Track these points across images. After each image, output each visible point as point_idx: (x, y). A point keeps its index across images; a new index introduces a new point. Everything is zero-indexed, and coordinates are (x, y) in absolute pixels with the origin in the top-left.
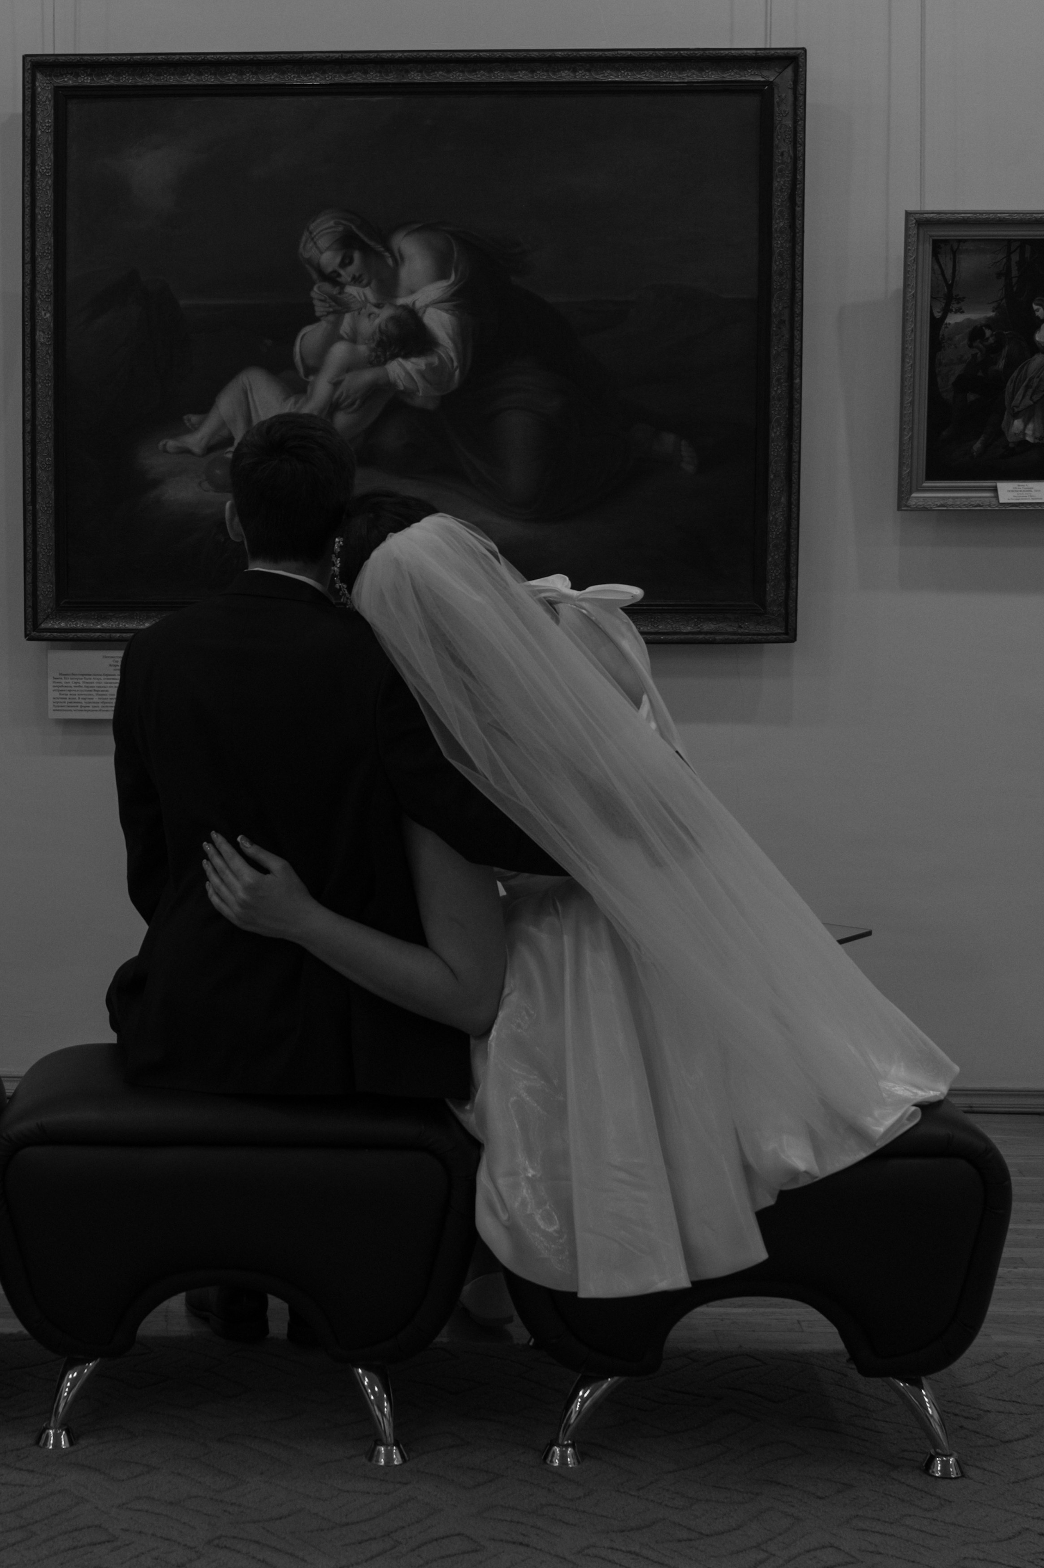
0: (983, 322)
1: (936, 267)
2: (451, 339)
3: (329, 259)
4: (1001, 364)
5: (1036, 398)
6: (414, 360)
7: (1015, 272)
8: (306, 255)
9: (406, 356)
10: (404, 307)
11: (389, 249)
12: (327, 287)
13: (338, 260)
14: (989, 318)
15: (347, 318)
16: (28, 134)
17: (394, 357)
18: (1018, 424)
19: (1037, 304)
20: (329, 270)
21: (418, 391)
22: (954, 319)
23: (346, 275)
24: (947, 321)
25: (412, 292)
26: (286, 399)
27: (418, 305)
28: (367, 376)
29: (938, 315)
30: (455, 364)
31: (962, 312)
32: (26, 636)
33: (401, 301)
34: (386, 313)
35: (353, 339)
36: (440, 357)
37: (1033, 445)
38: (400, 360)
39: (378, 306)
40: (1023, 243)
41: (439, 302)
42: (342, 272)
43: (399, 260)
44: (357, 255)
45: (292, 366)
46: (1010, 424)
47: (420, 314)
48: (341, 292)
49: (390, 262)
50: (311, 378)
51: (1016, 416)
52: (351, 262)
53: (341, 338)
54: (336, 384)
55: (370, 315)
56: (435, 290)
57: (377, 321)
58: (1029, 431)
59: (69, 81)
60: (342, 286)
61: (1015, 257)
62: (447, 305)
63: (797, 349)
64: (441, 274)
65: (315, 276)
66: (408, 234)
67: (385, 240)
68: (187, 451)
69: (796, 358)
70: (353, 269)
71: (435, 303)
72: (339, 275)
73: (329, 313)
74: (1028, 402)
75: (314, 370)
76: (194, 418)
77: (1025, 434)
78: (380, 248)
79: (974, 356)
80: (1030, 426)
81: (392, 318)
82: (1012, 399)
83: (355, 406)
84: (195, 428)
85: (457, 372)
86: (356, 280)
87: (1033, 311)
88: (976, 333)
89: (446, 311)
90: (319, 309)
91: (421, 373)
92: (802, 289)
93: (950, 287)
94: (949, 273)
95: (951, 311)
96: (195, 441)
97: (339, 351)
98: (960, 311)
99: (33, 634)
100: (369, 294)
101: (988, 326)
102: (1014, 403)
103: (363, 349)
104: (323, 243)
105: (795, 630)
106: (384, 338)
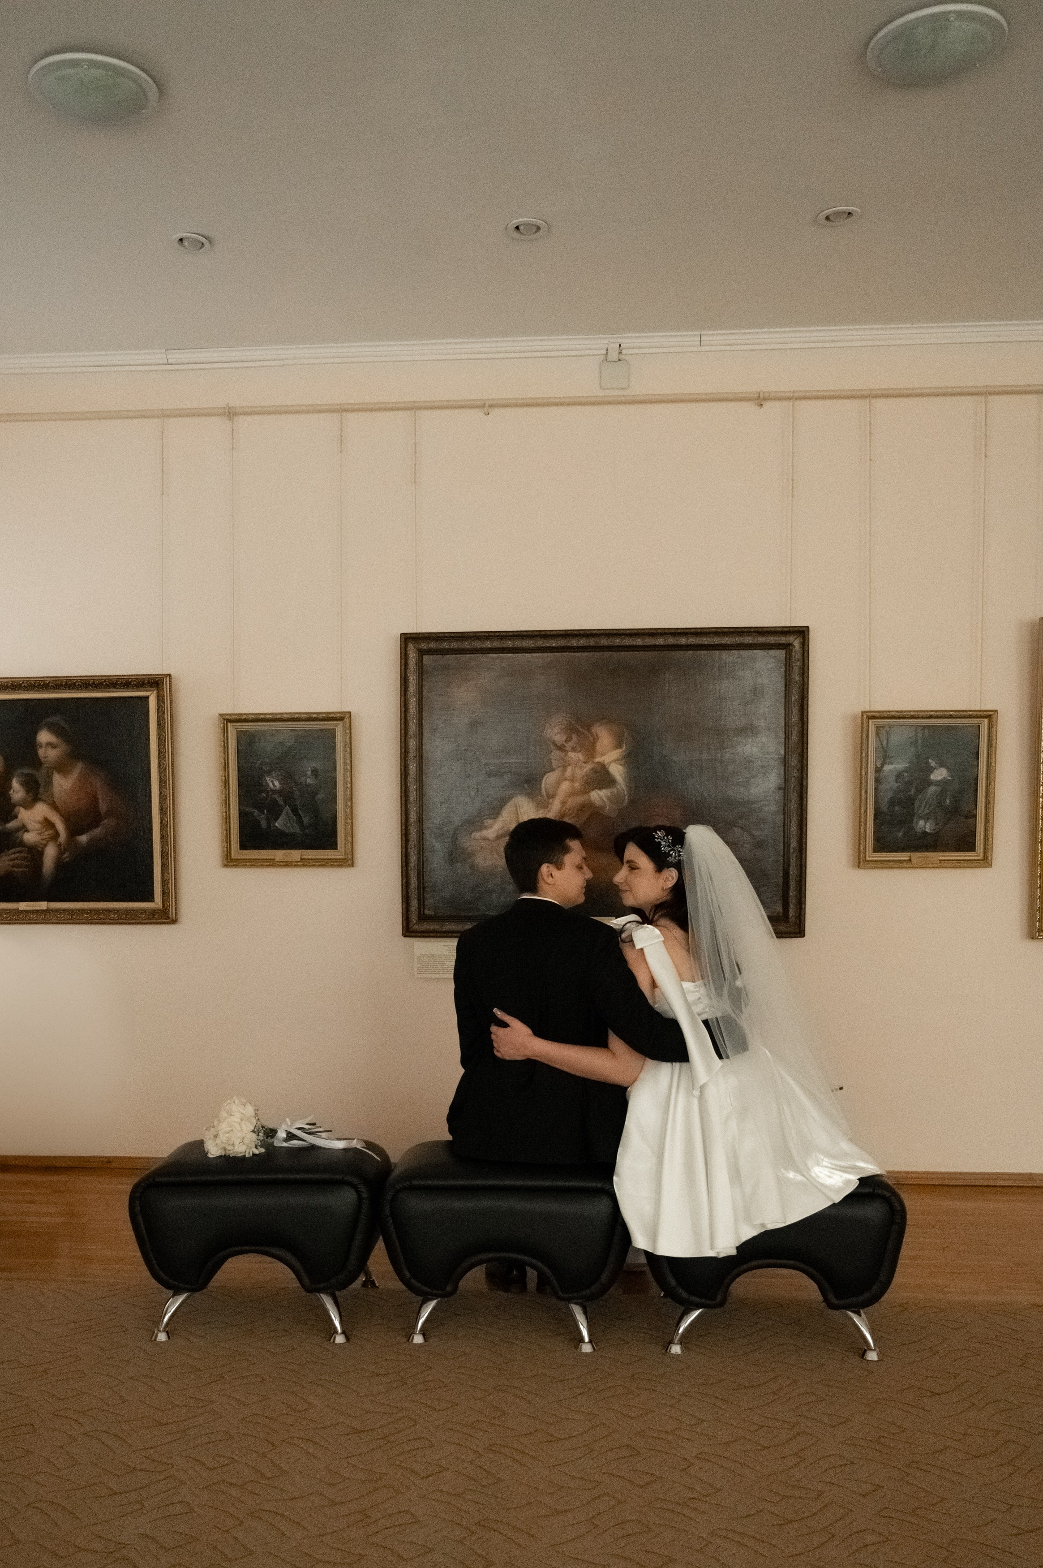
0: (903, 769)
1: (878, 740)
2: (623, 780)
3: (559, 738)
4: (913, 790)
5: (931, 809)
6: (604, 790)
7: (920, 742)
8: (548, 736)
9: (600, 789)
10: (598, 762)
11: (591, 733)
12: (558, 752)
13: (564, 739)
14: (905, 767)
15: (569, 769)
16: (403, 675)
17: (593, 790)
18: (922, 823)
19: (932, 760)
20: (559, 744)
21: (606, 807)
22: (887, 768)
23: (568, 746)
24: (884, 769)
25: (603, 755)
26: (538, 810)
27: (606, 762)
28: (580, 799)
29: (879, 766)
30: (626, 793)
31: (892, 764)
32: (403, 934)
33: (597, 760)
34: (588, 767)
35: (572, 780)
36: (618, 789)
37: (930, 834)
38: (597, 790)
39: (585, 763)
40: (924, 727)
41: (618, 760)
42: (566, 745)
43: (596, 739)
44: (574, 736)
45: (540, 794)
46: (917, 823)
47: (607, 767)
48: (566, 755)
49: (591, 739)
50: (551, 800)
51: (921, 818)
52: (571, 740)
53: (566, 779)
54: (563, 803)
55: (581, 767)
56: (616, 754)
57: (585, 770)
58: (928, 826)
59: (424, 646)
60: (566, 752)
61: (920, 735)
62: (623, 762)
63: (805, 783)
64: (619, 746)
65: (553, 747)
66: (601, 725)
67: (589, 727)
68: (485, 839)
69: (804, 789)
70: (571, 744)
71: (615, 761)
72: (564, 746)
73: (559, 767)
74: (927, 811)
75: (551, 796)
76: (490, 821)
77: (925, 828)
78: (586, 732)
79: (898, 787)
80: (928, 824)
81: (592, 769)
82: (918, 810)
83: (574, 815)
84: (491, 827)
85: (627, 797)
86: (574, 749)
87: (929, 764)
88: (899, 775)
89: (621, 765)
90: (555, 764)
91: (609, 799)
92: (807, 752)
93: (885, 751)
94: (885, 743)
95: (886, 763)
96: (490, 833)
97: (565, 786)
98: (891, 763)
99: (408, 934)
100: (580, 756)
101: (906, 771)
102: (920, 812)
103: (577, 785)
104: (556, 730)
105: (804, 930)
106: (589, 780)
